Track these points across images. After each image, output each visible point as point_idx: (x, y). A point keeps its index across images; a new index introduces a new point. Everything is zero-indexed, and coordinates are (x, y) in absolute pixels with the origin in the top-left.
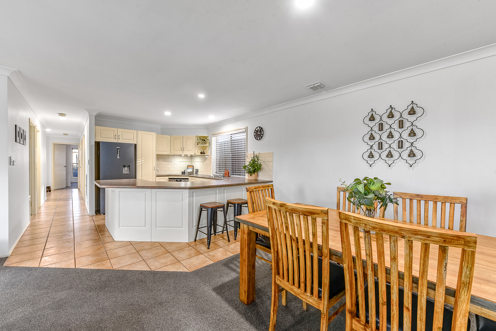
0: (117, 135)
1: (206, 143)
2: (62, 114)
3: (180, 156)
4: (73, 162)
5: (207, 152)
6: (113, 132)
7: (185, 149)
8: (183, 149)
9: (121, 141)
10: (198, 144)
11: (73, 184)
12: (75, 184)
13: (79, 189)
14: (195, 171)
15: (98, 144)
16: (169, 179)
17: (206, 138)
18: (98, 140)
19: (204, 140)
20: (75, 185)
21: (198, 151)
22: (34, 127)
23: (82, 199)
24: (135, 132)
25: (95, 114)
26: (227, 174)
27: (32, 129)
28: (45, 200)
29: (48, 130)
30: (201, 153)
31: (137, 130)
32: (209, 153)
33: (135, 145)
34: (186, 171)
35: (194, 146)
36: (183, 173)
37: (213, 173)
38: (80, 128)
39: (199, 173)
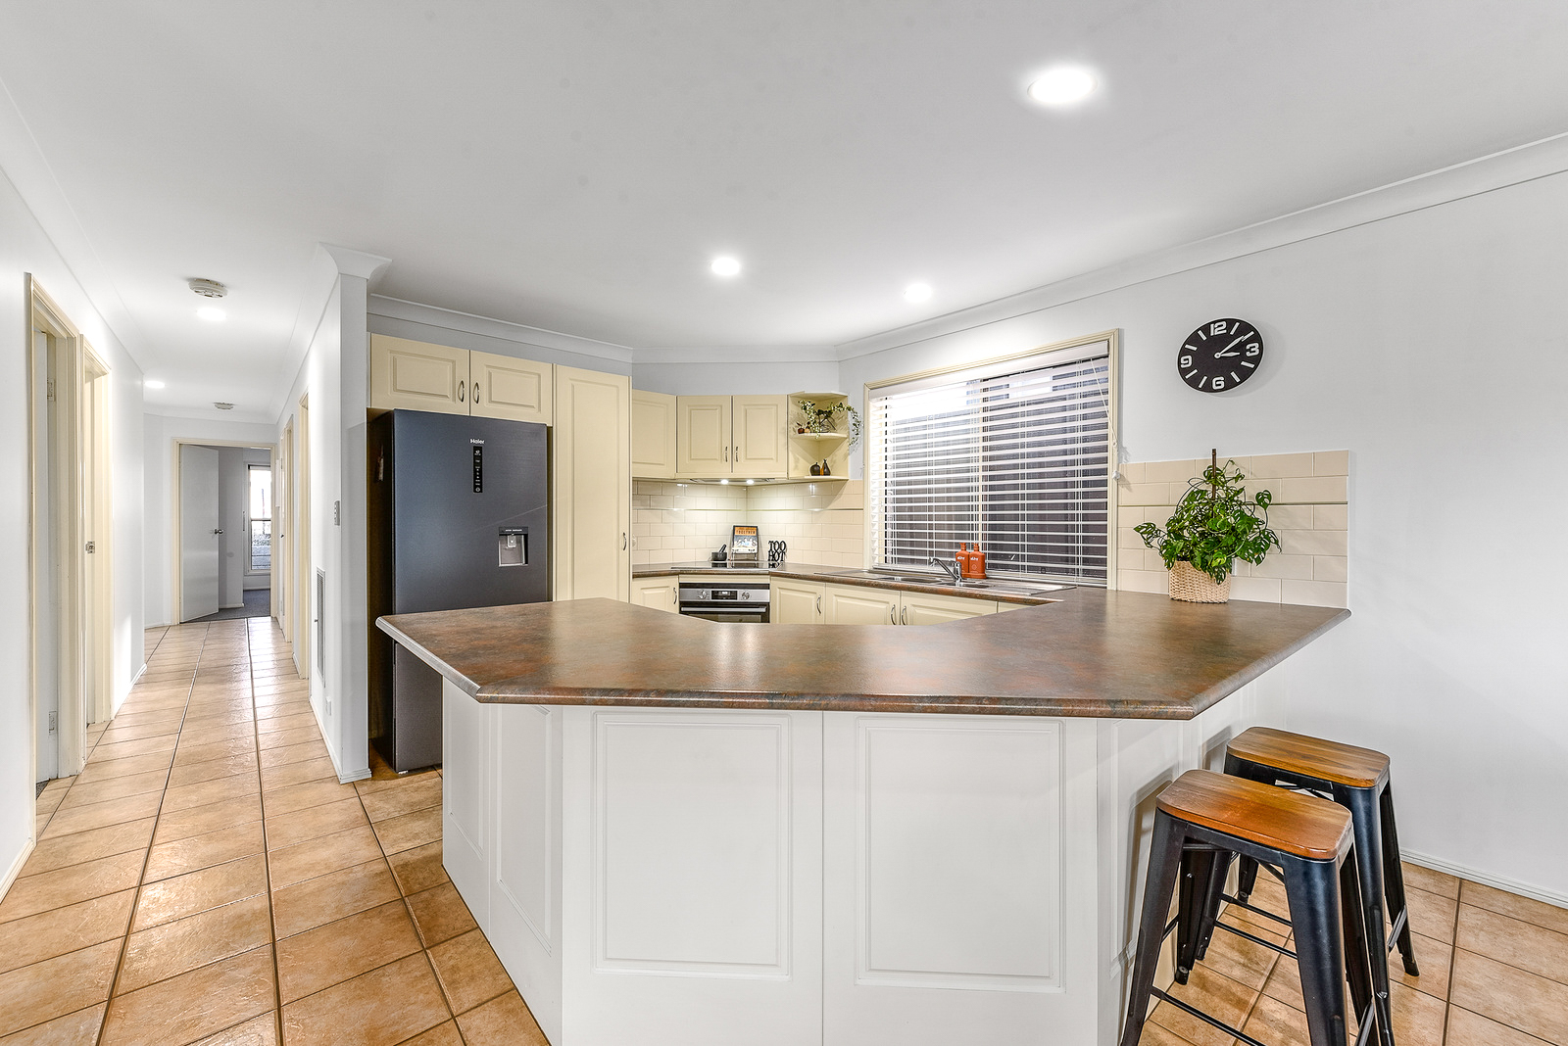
0: (466, 384)
1: (832, 427)
2: (207, 287)
3: (712, 483)
4: (253, 517)
5: (843, 467)
6: (449, 366)
7: (741, 453)
8: (732, 454)
9: (483, 410)
10: (801, 431)
11: (251, 596)
12: (260, 595)
13: (275, 620)
14: (766, 548)
15: (381, 426)
16: (682, 586)
17: (837, 401)
18: (383, 404)
19: (823, 412)
20: (257, 600)
21: (797, 461)
22: (71, 339)
23: (290, 670)
24: (545, 369)
25: (366, 271)
26: (974, 567)
27: (61, 350)
28: (138, 677)
29: (154, 385)
30: (815, 470)
31: (556, 359)
32: (849, 472)
33: (549, 430)
34: (727, 550)
35: (782, 440)
36: (719, 559)
37: (874, 558)
38: (283, 367)
39: (789, 559)
